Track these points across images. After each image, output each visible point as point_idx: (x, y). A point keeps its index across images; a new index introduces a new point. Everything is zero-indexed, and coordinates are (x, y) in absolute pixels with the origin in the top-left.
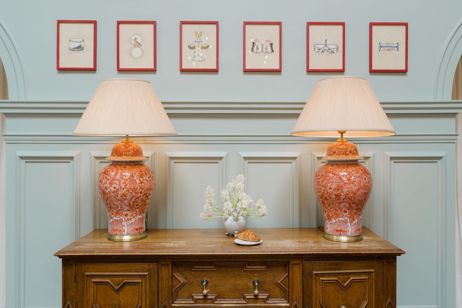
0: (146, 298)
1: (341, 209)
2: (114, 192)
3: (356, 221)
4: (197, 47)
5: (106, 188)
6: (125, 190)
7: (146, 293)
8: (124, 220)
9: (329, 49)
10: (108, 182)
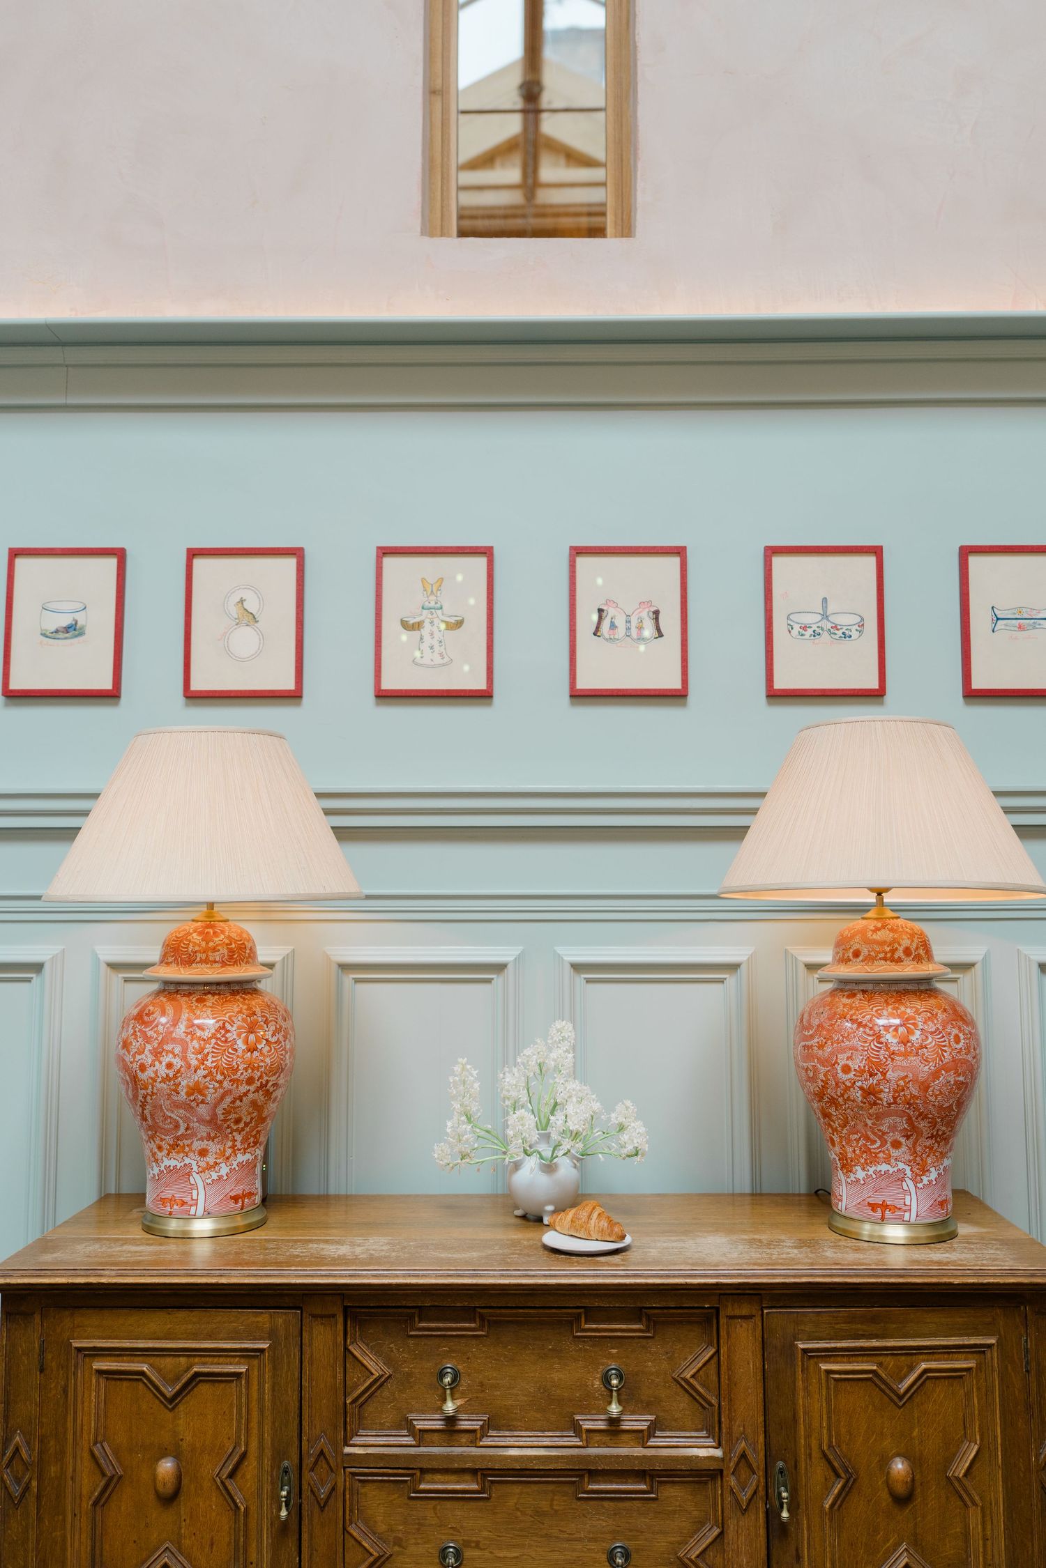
0: (261, 1424)
1: (882, 1136)
2: (167, 1079)
3: (933, 1175)
4: (427, 624)
5: (143, 1068)
6: (201, 1072)
7: (262, 1411)
8: (195, 1168)
9: (835, 627)
10: (148, 1047)
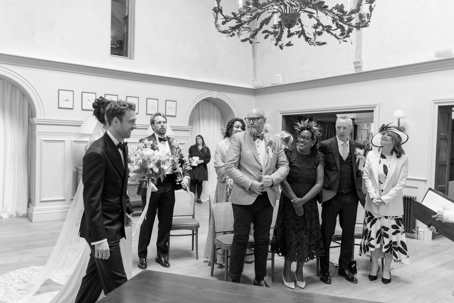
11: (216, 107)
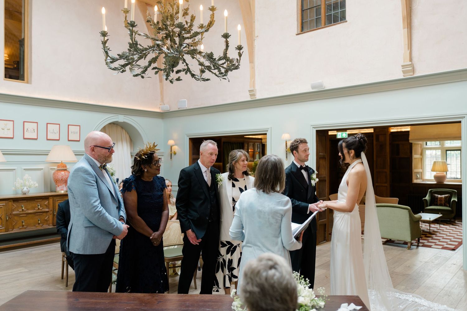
0: (4, 212)
1: (62, 183)
4: (5, 129)
9: (54, 132)
11: (124, 131)
